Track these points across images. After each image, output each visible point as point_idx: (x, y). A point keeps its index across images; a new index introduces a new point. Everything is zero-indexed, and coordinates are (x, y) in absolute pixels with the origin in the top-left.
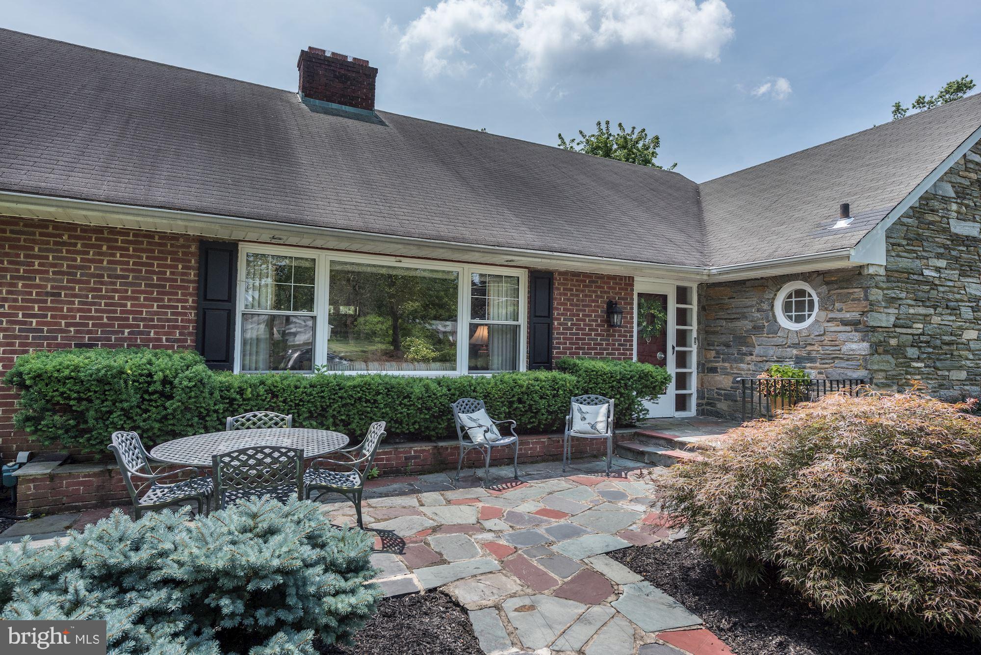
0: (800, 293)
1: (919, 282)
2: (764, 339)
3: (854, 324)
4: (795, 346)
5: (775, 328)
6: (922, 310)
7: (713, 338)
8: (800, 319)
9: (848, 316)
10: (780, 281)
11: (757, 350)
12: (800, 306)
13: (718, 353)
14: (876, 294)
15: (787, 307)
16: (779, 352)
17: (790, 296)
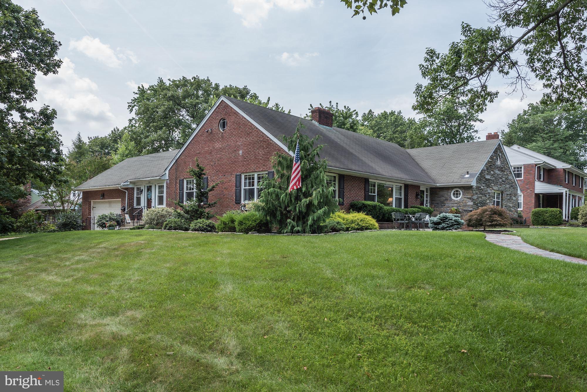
0: (457, 191)
1: (481, 189)
2: (448, 202)
3: (470, 198)
4: (456, 203)
5: (451, 200)
6: (481, 196)
7: (434, 202)
8: (457, 197)
9: (469, 197)
10: (452, 188)
11: (446, 205)
12: (457, 194)
13: (435, 206)
14: (474, 192)
15: (454, 194)
16: (452, 205)
17: (454, 192)
